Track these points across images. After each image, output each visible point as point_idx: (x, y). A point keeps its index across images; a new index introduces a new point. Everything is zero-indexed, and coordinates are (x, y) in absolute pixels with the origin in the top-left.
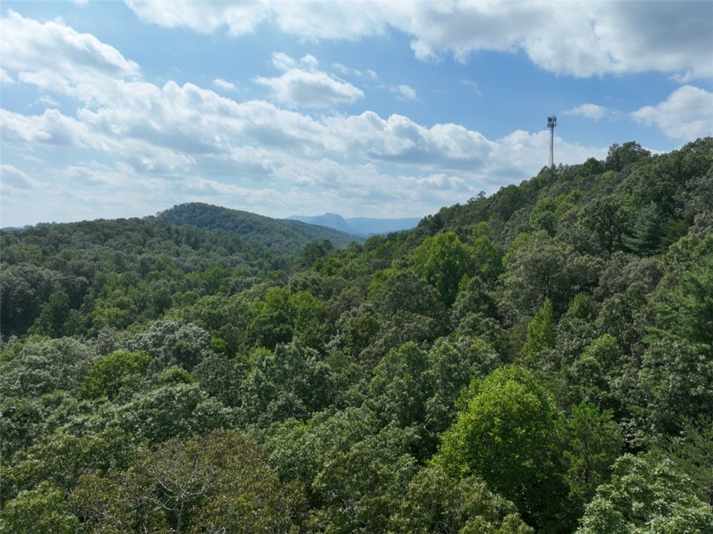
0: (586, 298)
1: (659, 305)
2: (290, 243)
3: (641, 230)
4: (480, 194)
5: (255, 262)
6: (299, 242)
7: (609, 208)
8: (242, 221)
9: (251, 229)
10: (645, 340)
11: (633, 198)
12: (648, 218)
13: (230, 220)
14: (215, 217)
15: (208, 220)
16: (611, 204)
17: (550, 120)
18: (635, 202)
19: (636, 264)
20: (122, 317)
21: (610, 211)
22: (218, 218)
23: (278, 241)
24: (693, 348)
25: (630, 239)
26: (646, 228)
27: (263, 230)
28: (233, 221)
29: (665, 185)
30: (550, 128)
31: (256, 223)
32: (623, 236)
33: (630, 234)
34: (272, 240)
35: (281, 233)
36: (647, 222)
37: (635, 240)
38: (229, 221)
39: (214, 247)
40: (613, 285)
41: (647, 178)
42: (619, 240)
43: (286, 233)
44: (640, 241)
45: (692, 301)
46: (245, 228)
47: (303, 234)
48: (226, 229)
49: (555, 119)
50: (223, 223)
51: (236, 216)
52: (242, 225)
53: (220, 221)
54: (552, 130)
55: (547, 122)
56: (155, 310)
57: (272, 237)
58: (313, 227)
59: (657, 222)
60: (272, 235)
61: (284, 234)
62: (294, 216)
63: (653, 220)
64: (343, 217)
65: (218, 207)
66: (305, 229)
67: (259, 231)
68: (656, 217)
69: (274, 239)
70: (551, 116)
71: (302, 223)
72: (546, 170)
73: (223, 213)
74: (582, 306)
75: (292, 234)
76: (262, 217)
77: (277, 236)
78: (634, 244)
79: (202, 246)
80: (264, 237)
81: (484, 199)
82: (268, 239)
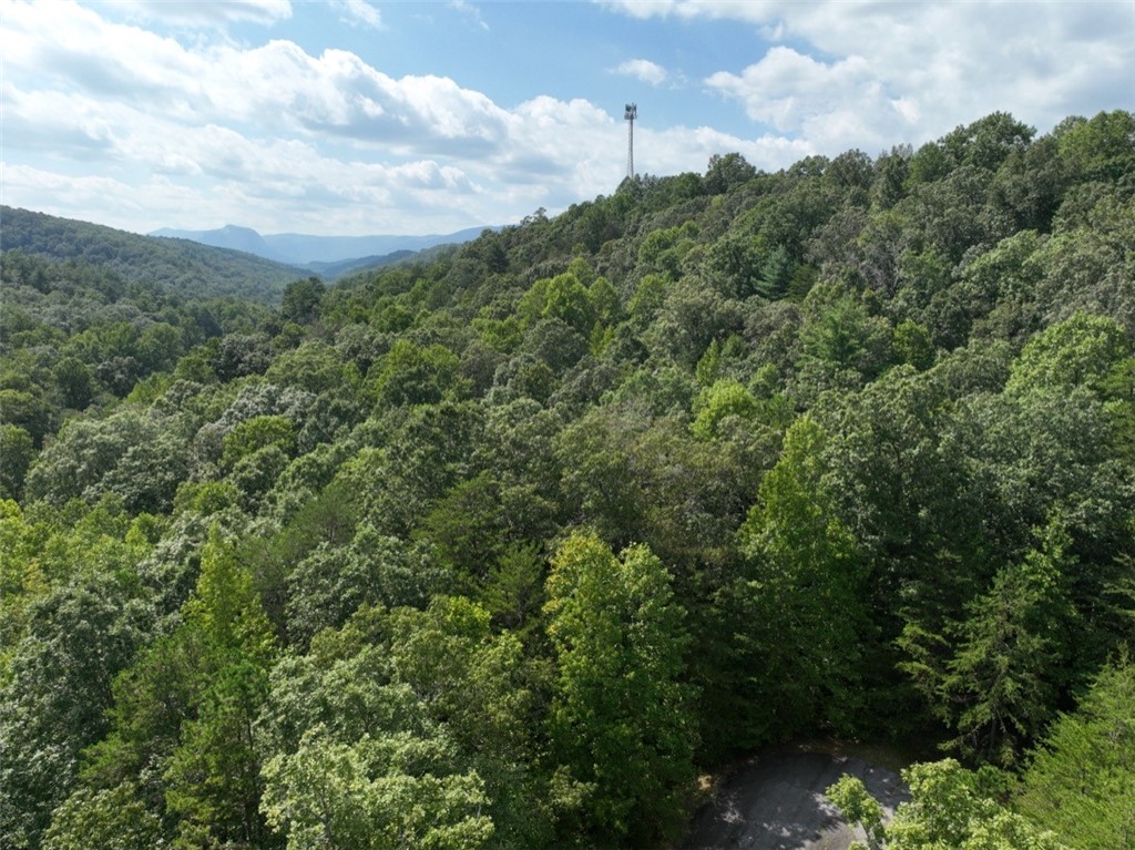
0: (738, 339)
1: (808, 338)
2: (190, 281)
3: (770, 274)
4: (538, 212)
5: (161, 314)
6: (203, 277)
7: (738, 248)
8: (89, 241)
9: (110, 255)
10: (798, 364)
11: (759, 238)
12: (777, 261)
13: (63, 237)
14: (30, 232)
15: (19, 237)
16: (740, 244)
17: (628, 109)
18: (762, 243)
19: (776, 309)
20: (24, 403)
21: (738, 252)
22: (38, 233)
23: (166, 277)
24: (831, 364)
25: (760, 283)
26: (776, 272)
27: (134, 256)
28: (70, 240)
29: (790, 227)
30: (628, 121)
31: (117, 245)
32: (753, 279)
33: (760, 278)
34: (154, 273)
35: (168, 262)
36: (778, 266)
37: (765, 284)
38: (61, 240)
39: (79, 289)
40: (761, 327)
41: (774, 218)
42: (749, 283)
43: (179, 262)
44: (771, 285)
45: (829, 333)
46: (96, 252)
47: (205, 264)
48: (57, 254)
49: (635, 108)
50: (51, 243)
51: (74, 232)
52: (91, 247)
53: (44, 239)
54: (632, 123)
55: (624, 111)
56: (65, 392)
57: (153, 270)
58: (216, 252)
59: (785, 265)
60: (153, 266)
61: (175, 265)
62: (164, 229)
63: (782, 264)
64: (257, 231)
65: (34, 213)
66: (207, 256)
67: (125, 259)
68: (785, 260)
69: (158, 274)
70: (630, 104)
71: (196, 243)
72: (628, 182)
73: (46, 225)
74: (735, 347)
75: (190, 265)
76: (122, 232)
77: (163, 268)
78: (764, 287)
79: (56, 289)
80: (137, 270)
81: (545, 219)
82: (145, 273)
